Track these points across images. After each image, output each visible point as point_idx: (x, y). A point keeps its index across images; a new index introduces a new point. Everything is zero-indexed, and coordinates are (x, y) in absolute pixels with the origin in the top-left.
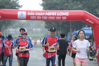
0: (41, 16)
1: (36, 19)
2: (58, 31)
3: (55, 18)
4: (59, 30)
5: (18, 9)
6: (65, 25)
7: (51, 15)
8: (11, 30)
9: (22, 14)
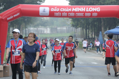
0: (67, 12)
1: (61, 16)
2: (88, 30)
3: (84, 15)
4: (89, 28)
5: (40, 4)
6: (95, 23)
7: (78, 11)
8: (32, 29)
9: (44, 10)
